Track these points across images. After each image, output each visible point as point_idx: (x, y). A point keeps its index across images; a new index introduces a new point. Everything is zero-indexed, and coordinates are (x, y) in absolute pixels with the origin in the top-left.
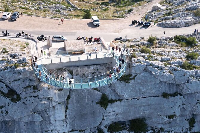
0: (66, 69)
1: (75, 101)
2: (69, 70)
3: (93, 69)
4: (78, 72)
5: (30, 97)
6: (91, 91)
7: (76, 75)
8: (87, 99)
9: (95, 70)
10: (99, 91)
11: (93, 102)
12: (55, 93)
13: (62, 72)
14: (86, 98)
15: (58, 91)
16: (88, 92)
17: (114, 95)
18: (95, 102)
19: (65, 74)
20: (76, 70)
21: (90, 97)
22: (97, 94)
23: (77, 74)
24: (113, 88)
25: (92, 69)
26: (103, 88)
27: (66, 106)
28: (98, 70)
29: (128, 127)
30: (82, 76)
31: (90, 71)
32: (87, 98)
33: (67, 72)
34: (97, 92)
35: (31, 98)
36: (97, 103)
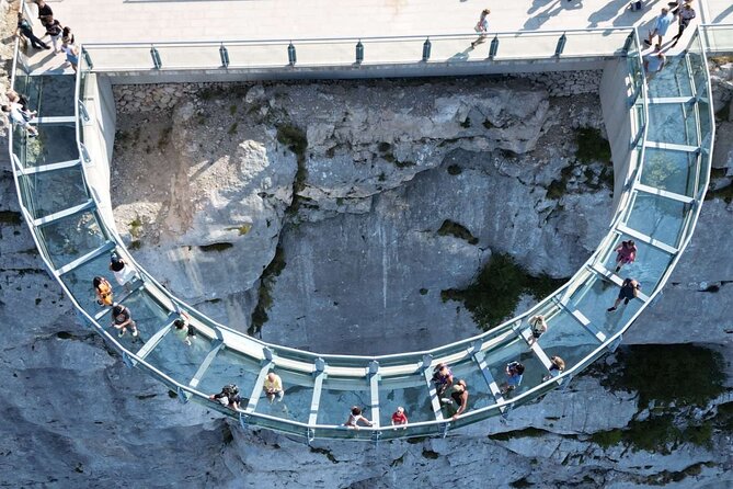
0: (264, 111)
1: (310, 285)
2: (280, 119)
3: (458, 115)
4: (345, 131)
5: (22, 272)
6: (416, 244)
7: (330, 153)
8: (385, 280)
9: (466, 124)
10: (474, 241)
11: (423, 291)
12: (181, 262)
13: (233, 131)
14: (382, 277)
15: (200, 252)
16: (399, 249)
17: (565, 255)
18: (435, 291)
19: (245, 160)
20: (336, 117)
21: (406, 268)
22: (460, 256)
23: (339, 146)
24: (568, 228)
25: (450, 117)
26: (501, 231)
27: (252, 310)
28: (488, 124)
29: (614, 365)
30: (375, 155)
31: (427, 132)
32: (389, 276)
33: (264, 141)
34: (455, 245)
35: (27, 277)
36: (447, 295)
